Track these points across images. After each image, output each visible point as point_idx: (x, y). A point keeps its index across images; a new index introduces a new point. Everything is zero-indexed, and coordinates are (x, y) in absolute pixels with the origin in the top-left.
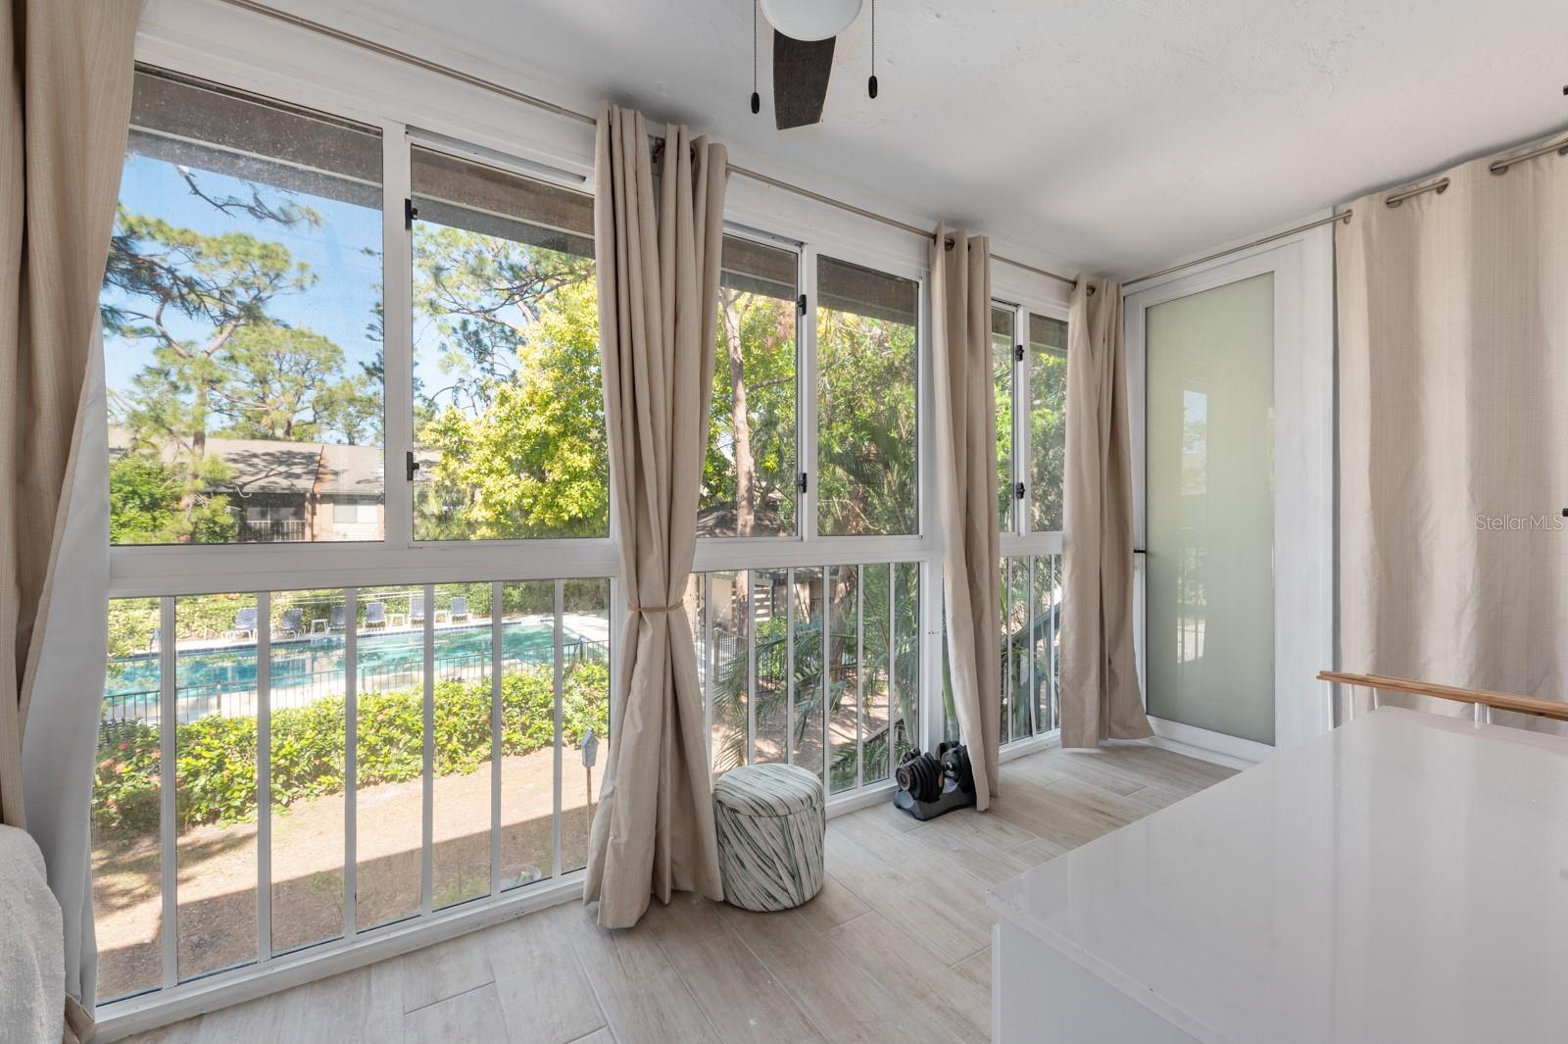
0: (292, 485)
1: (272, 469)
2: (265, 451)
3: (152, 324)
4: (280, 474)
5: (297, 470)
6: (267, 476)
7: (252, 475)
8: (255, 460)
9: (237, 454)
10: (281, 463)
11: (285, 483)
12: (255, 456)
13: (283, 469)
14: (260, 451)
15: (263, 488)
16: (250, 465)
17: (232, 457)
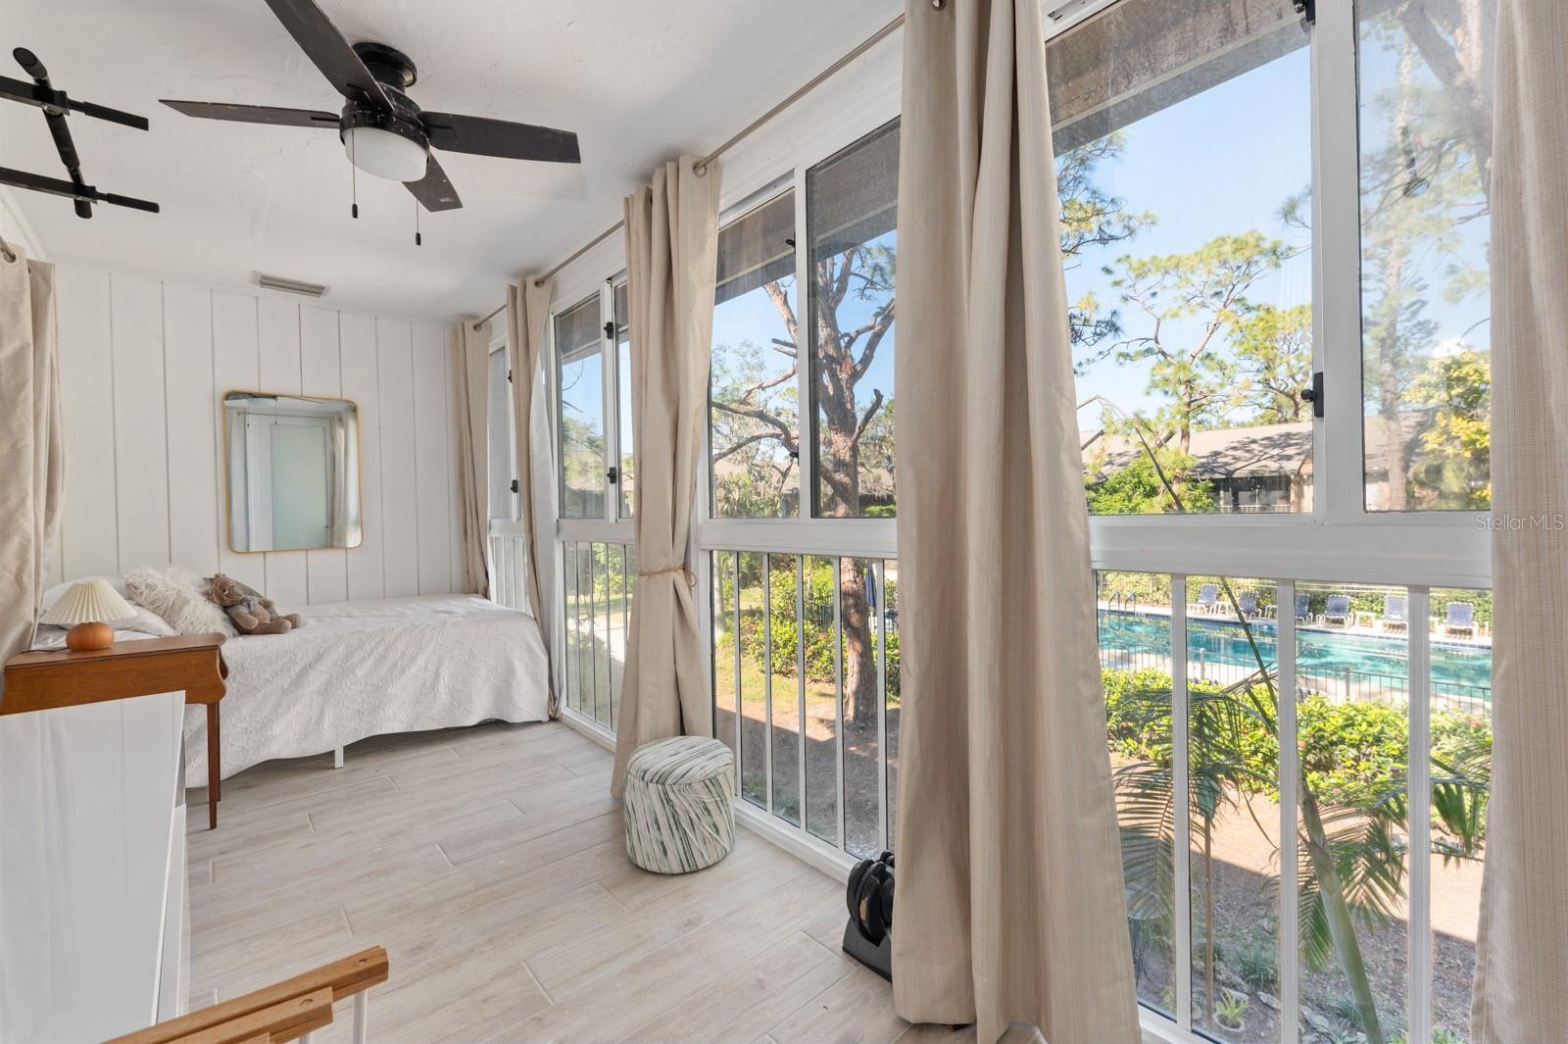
0: (1281, 468)
1: (1265, 453)
2: (1262, 437)
3: (1151, 344)
4: (1272, 457)
5: (1290, 451)
6: (1258, 461)
7: (1247, 461)
8: (1253, 446)
9: (1239, 442)
10: (1275, 446)
11: (1273, 465)
12: (1254, 442)
13: (1276, 451)
14: (1258, 437)
15: (1253, 472)
16: (1248, 451)
17: (1234, 445)
